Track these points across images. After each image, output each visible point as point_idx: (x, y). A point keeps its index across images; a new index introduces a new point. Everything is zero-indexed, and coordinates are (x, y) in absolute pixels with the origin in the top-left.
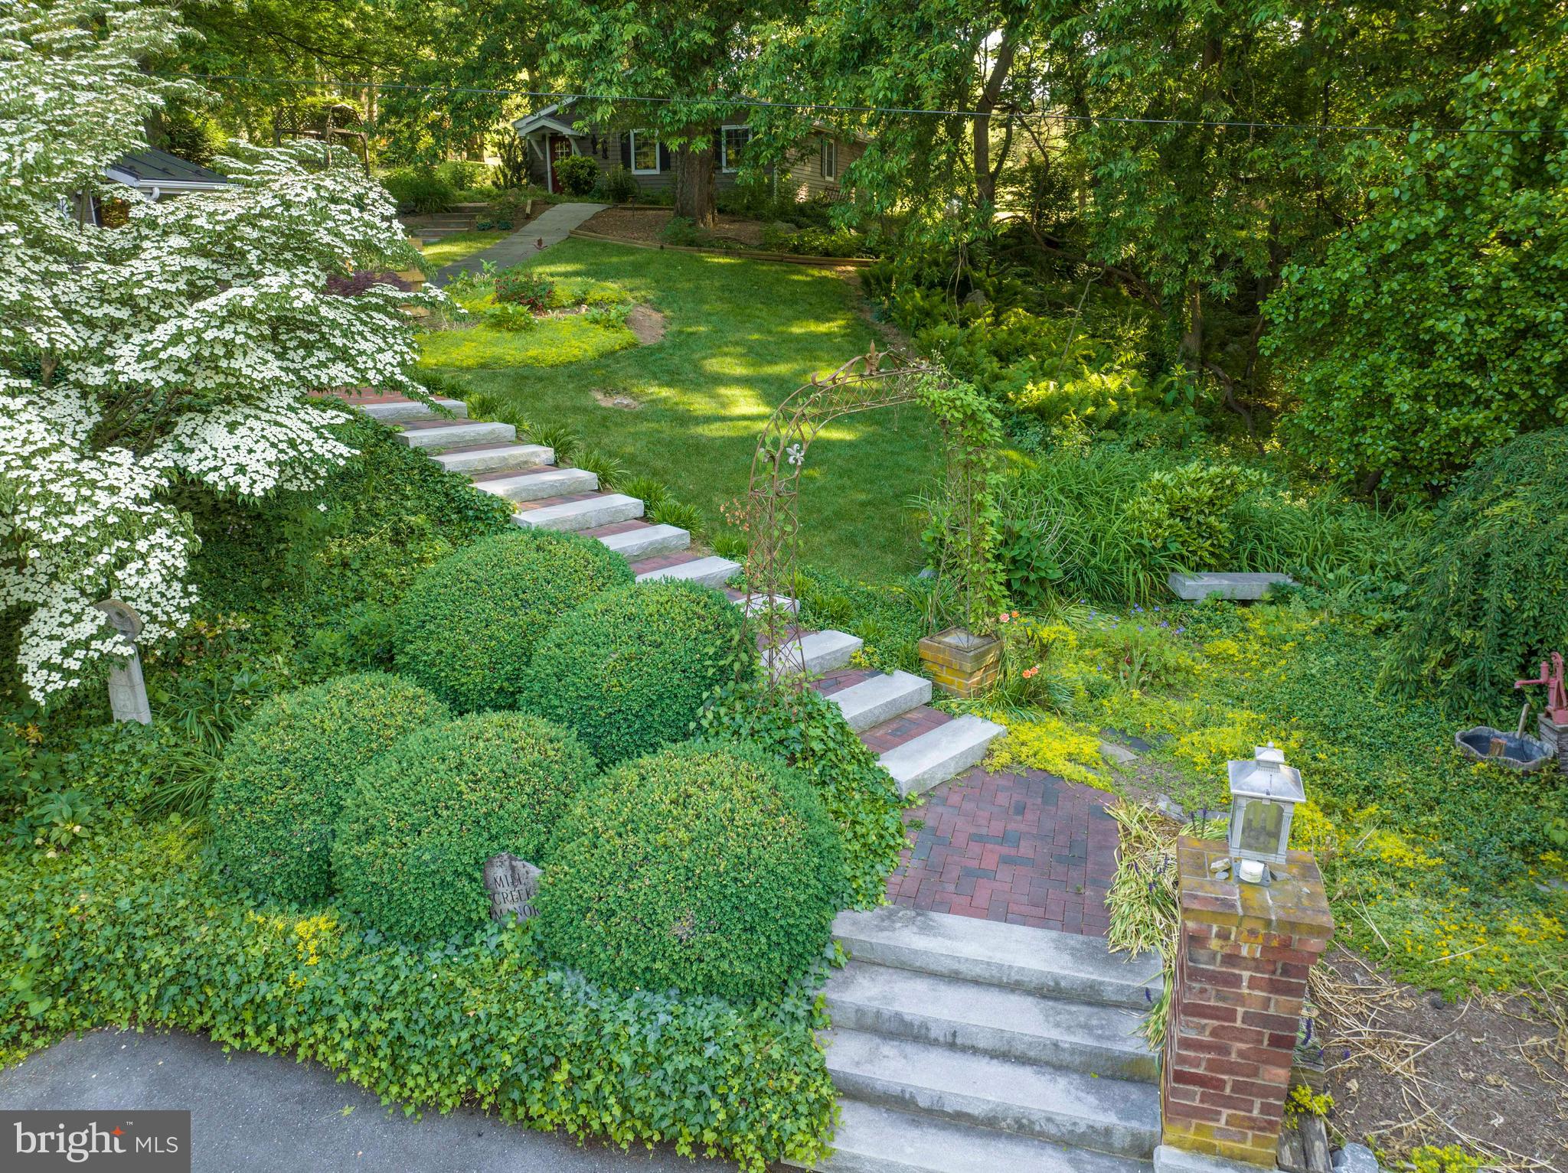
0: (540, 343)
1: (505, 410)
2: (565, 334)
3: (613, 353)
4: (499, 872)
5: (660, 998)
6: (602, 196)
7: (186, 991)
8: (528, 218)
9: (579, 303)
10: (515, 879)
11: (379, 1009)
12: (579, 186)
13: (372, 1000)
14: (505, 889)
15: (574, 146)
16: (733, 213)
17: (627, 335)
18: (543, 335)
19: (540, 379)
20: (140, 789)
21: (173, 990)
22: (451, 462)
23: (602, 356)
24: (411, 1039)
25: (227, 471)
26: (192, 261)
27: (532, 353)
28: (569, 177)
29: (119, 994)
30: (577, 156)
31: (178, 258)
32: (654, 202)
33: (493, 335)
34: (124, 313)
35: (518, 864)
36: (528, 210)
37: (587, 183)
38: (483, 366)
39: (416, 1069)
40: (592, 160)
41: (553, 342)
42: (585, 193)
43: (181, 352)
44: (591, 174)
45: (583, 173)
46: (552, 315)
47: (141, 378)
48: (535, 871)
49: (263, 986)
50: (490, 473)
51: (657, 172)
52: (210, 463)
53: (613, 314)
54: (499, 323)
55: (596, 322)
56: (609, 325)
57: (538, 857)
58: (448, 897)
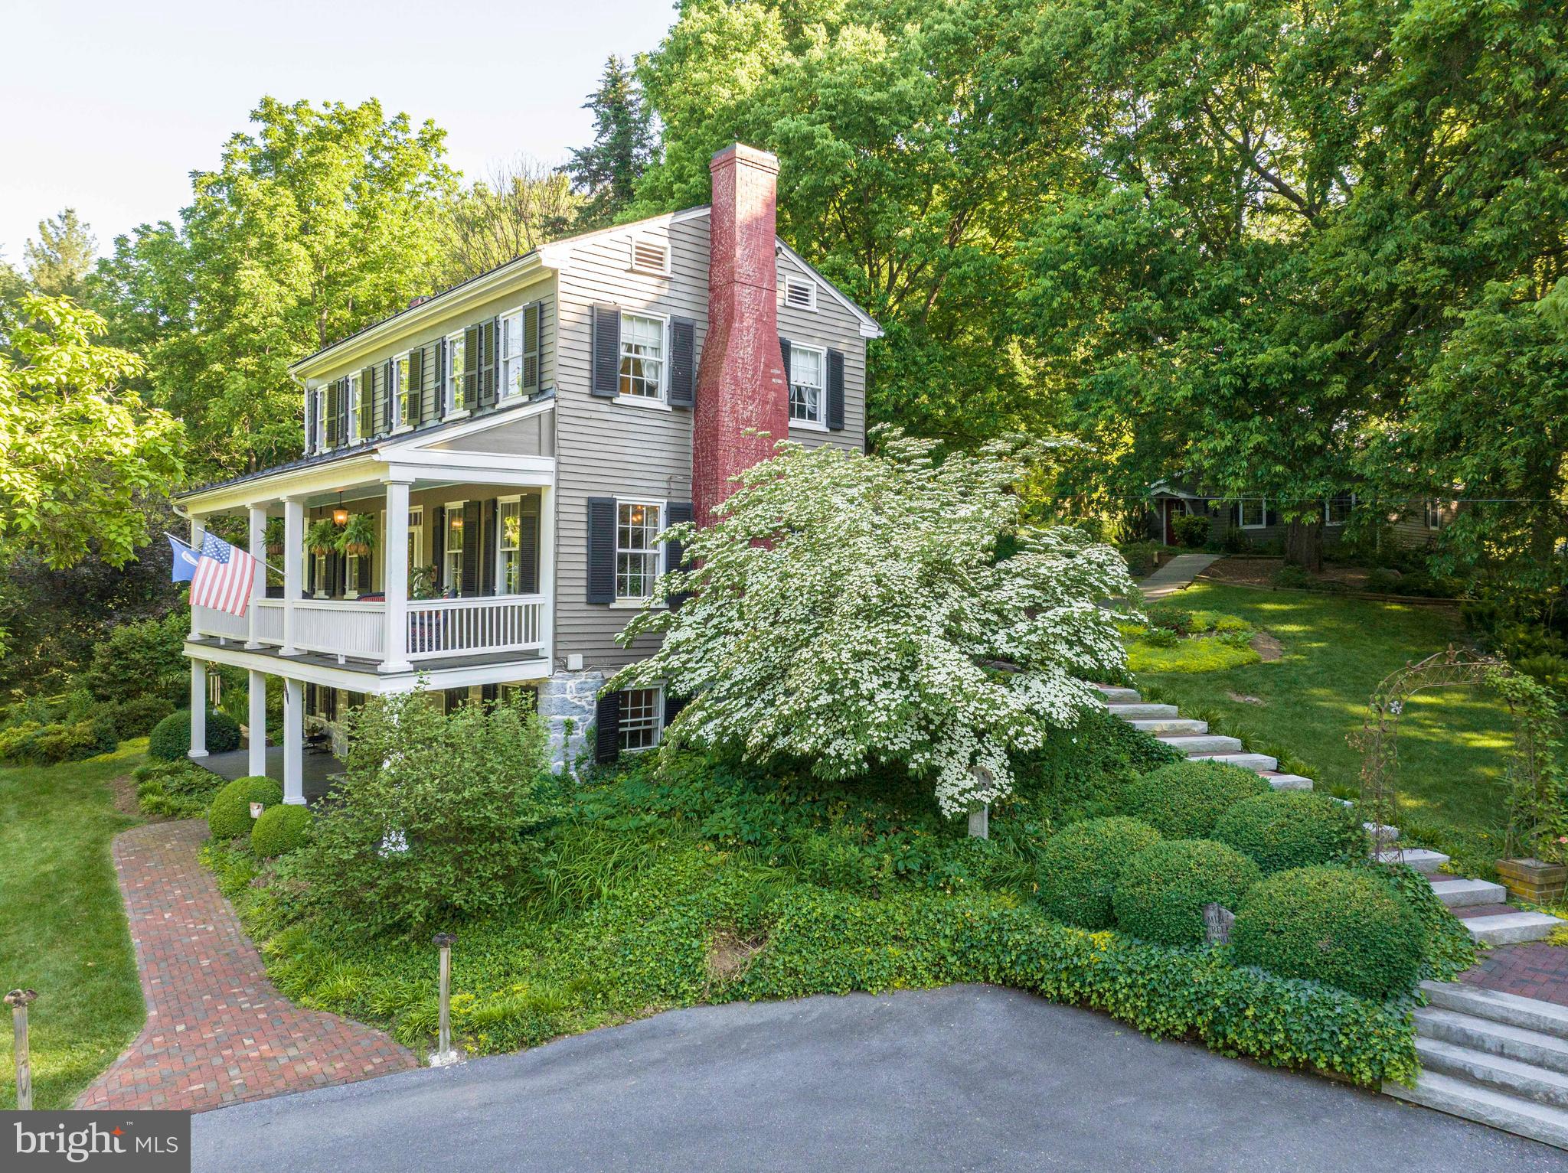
0: (1184, 657)
1: (1169, 696)
2: (1203, 651)
3: (1241, 666)
4: (1212, 914)
5: (1308, 983)
6: (1214, 548)
7: (1031, 960)
8: (1157, 566)
9: (1211, 630)
10: (1221, 919)
11: (1142, 974)
12: (1193, 541)
13: (1139, 969)
14: (1214, 924)
15: (1188, 507)
16: (1337, 561)
17: (1251, 654)
18: (1187, 652)
19: (1187, 681)
20: (984, 872)
21: (1024, 958)
22: (1140, 724)
23: (1232, 668)
24: (1161, 991)
25: (1046, 705)
26: (1032, 591)
27: (1179, 663)
28: (1185, 533)
29: (991, 960)
30: (1190, 515)
31: (1025, 590)
32: (1261, 552)
33: (1148, 650)
34: (995, 618)
35: (1223, 910)
36: (1156, 560)
37: (1200, 536)
38: (1143, 670)
39: (1162, 1008)
40: (1205, 519)
41: (1194, 657)
42: (1198, 545)
43: (1034, 638)
44: (1204, 529)
45: (1197, 529)
46: (1192, 637)
47: (1009, 651)
48: (1233, 916)
49: (1075, 959)
50: (1164, 733)
51: (1263, 526)
52: (1036, 700)
53: (1240, 638)
54: (1155, 642)
55: (1227, 643)
56: (1237, 646)
57: (1233, 909)
58: (1184, 920)
